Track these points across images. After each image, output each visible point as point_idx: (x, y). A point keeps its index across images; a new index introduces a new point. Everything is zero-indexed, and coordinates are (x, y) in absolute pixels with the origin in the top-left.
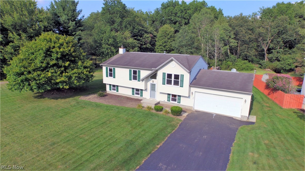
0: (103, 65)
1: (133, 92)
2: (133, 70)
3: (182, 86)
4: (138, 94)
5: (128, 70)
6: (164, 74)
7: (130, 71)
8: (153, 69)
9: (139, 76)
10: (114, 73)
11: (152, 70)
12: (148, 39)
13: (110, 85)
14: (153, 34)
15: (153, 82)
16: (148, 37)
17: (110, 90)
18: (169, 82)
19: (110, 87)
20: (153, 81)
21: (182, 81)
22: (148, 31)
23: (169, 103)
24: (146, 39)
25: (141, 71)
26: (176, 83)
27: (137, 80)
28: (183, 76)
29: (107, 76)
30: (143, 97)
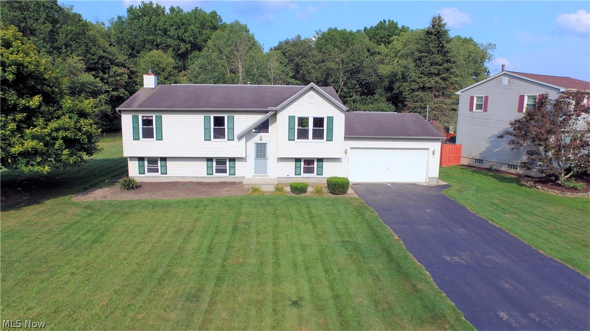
0: (124, 111)
1: (209, 168)
2: (214, 117)
3: (330, 139)
4: (224, 171)
5: (199, 119)
6: (291, 118)
7: (207, 120)
8: (270, 108)
9: (232, 129)
10: (160, 129)
11: (268, 112)
12: (122, 78)
13: (141, 159)
14: (128, 68)
15: (261, 140)
16: (122, 74)
17: (142, 172)
18: (303, 134)
19: (141, 167)
20: (261, 137)
21: (330, 130)
22: (117, 61)
23: (298, 179)
24: (118, 78)
25: (235, 116)
26: (318, 135)
27: (224, 138)
28: (330, 119)
29: (136, 138)
30: (236, 176)
